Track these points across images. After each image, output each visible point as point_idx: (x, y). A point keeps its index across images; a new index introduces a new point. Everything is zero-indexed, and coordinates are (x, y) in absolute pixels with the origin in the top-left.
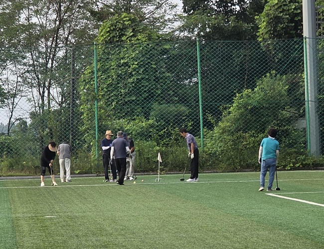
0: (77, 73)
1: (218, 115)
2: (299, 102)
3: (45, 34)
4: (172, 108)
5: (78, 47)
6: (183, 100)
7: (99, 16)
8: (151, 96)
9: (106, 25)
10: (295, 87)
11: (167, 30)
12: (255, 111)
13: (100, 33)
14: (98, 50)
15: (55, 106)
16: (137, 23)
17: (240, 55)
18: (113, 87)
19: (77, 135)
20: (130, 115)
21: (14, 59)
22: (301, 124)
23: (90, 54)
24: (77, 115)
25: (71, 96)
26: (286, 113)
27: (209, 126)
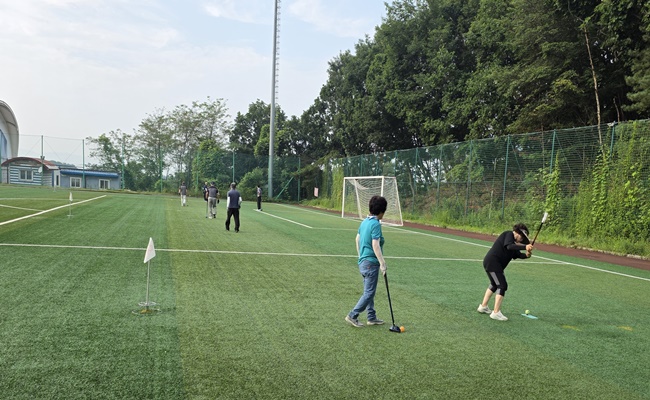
4: (224, 176)
8: (217, 171)
9: (202, 143)
10: (265, 173)
11: (223, 148)
13: (200, 146)
15: (183, 171)
16: (213, 143)
18: (204, 166)
19: (191, 182)
20: (209, 177)
22: (267, 186)
23: (196, 153)
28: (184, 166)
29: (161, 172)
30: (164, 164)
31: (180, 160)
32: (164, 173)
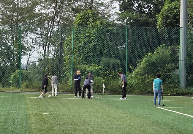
0: (63, 40)
1: (135, 65)
2: (176, 61)
3: (48, 18)
4: (112, 60)
5: (64, 26)
6: (117, 57)
7: (76, 11)
8: (101, 54)
9: (79, 15)
10: (175, 53)
11: (110, 20)
12: (154, 64)
13: (76, 19)
14: (75, 28)
15: (51, 56)
16: (95, 15)
17: (147, 35)
18: (81, 48)
19: (62, 72)
20: (90, 63)
21: (31, 31)
22: (177, 72)
23: (70, 30)
24: (62, 61)
25: (59, 51)
26: (169, 66)
27: (130, 71)
28: (52, 48)
29: (19, 59)
30: (23, 48)
31: (46, 40)
32: (24, 61)
